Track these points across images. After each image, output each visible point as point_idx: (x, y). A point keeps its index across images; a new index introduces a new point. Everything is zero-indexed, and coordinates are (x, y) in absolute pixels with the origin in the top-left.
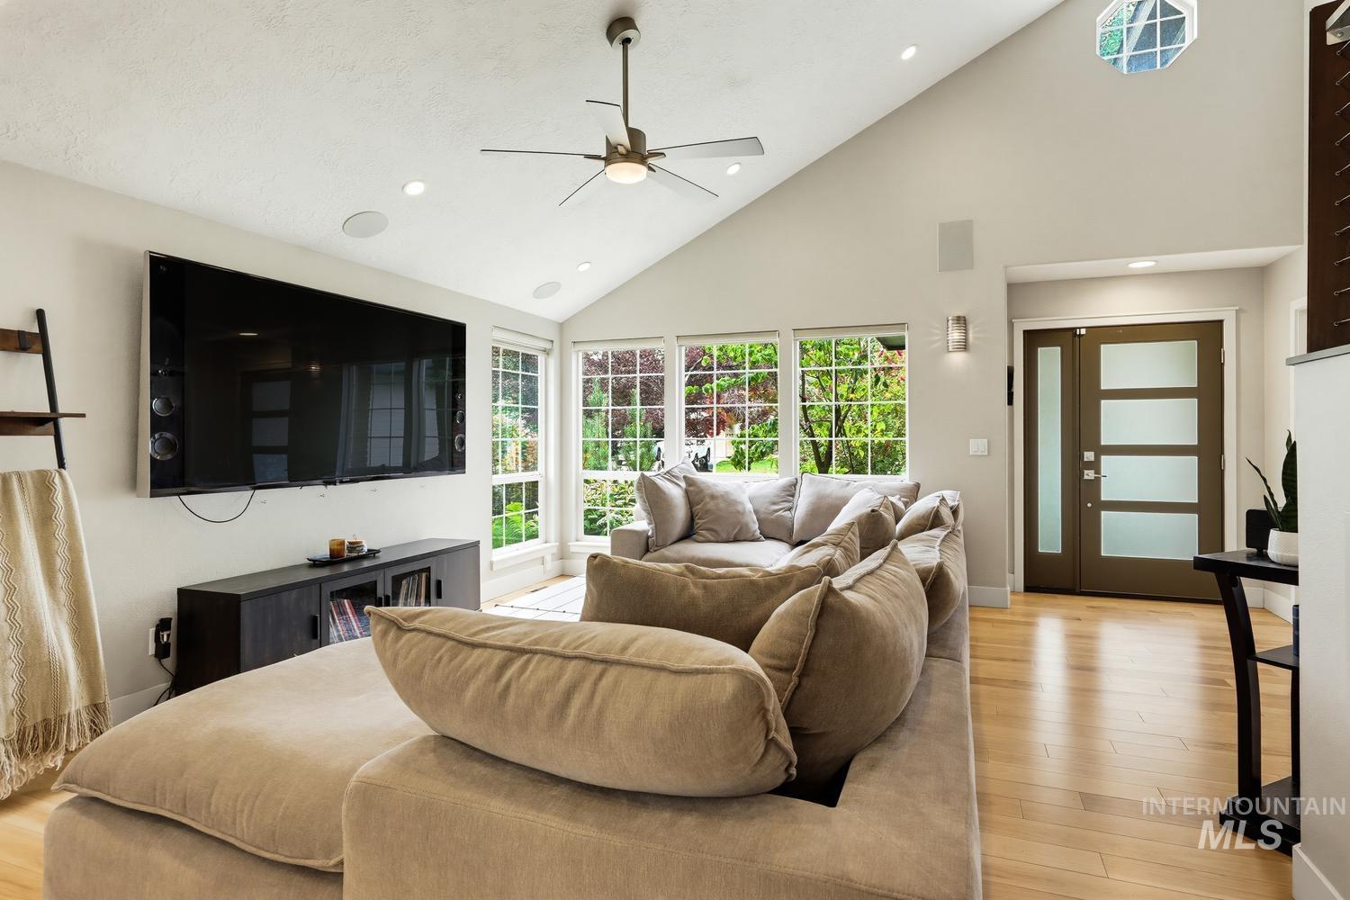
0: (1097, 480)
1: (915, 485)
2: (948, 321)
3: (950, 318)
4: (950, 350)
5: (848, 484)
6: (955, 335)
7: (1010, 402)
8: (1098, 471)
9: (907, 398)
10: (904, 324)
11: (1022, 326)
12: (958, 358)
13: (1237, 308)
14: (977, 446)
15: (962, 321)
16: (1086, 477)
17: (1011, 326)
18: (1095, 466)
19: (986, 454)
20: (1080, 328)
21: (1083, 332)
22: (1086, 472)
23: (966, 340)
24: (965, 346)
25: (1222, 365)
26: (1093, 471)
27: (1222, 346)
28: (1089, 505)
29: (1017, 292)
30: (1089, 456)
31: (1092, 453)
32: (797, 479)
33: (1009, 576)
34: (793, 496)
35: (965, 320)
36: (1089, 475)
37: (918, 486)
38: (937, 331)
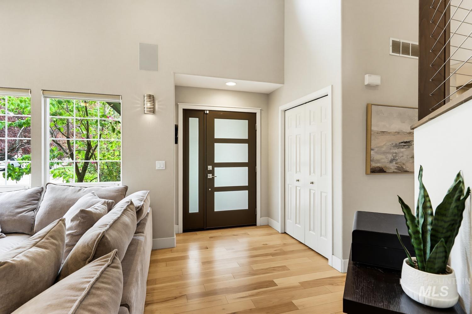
0: (213, 179)
1: (124, 188)
2: (144, 97)
3: (145, 95)
4: (146, 112)
5: (80, 190)
6: (148, 105)
7: (176, 142)
8: (213, 175)
9: (121, 139)
10: (120, 96)
11: (182, 106)
12: (150, 117)
13: (261, 109)
14: (160, 165)
15: (152, 98)
16: (209, 177)
17: (177, 106)
18: (212, 172)
19: (164, 169)
20: (206, 110)
21: (208, 112)
22: (209, 175)
23: (154, 108)
24: (153, 111)
25: (256, 130)
26: (211, 175)
27: (256, 123)
28: (210, 189)
29: (179, 89)
30: (210, 168)
31: (211, 167)
32: (43, 188)
33: (175, 226)
34: (38, 200)
35: (153, 98)
36: (210, 176)
37: (126, 188)
38: (139, 102)
